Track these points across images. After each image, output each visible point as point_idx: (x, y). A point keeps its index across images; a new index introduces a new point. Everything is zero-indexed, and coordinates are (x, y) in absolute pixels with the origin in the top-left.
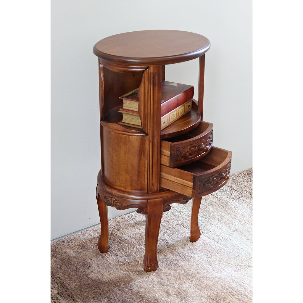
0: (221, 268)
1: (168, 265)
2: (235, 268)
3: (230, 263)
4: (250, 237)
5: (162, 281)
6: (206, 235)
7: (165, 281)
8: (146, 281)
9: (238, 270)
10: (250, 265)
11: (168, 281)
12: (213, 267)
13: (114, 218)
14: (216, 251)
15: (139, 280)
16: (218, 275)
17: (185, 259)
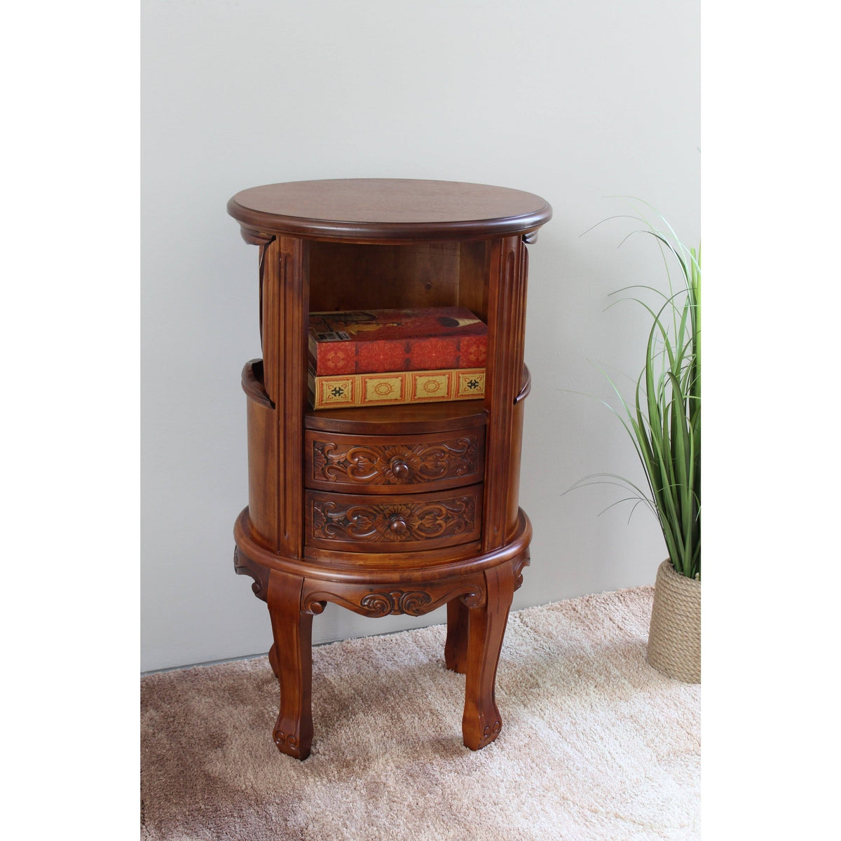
0: (542, 806)
1: (411, 776)
2: (580, 815)
3: (571, 798)
4: (657, 740)
5: (375, 812)
6: (545, 717)
7: (382, 816)
8: (335, 805)
9: (584, 822)
10: (621, 815)
11: (390, 817)
12: (524, 801)
13: (342, 641)
14: (552, 761)
15: (319, 802)
16: (525, 826)
17: (460, 767)
